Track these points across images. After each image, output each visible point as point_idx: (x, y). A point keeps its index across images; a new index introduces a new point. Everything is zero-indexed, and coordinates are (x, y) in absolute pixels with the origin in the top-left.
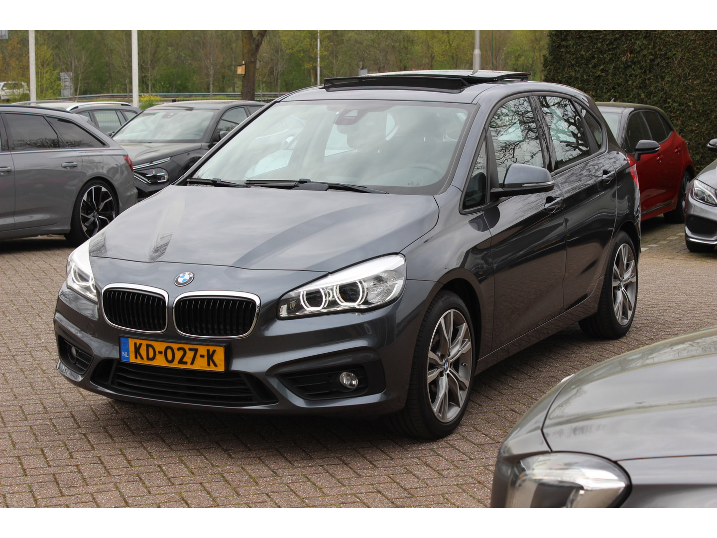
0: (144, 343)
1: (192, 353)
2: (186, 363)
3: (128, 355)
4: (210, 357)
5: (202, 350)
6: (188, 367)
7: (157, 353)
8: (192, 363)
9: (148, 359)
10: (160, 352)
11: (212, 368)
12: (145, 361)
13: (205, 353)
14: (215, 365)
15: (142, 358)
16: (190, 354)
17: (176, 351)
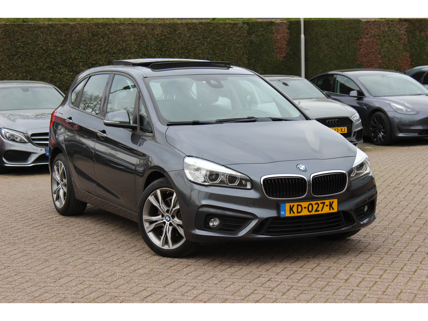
0: (296, 204)
1: (322, 205)
2: (319, 211)
3: (285, 213)
4: (331, 205)
5: (327, 202)
6: (320, 212)
7: (303, 208)
8: (322, 210)
9: (298, 212)
10: (305, 208)
11: (332, 211)
12: (296, 214)
13: (328, 204)
14: (333, 209)
15: (294, 213)
16: (321, 206)
17: (314, 205)
